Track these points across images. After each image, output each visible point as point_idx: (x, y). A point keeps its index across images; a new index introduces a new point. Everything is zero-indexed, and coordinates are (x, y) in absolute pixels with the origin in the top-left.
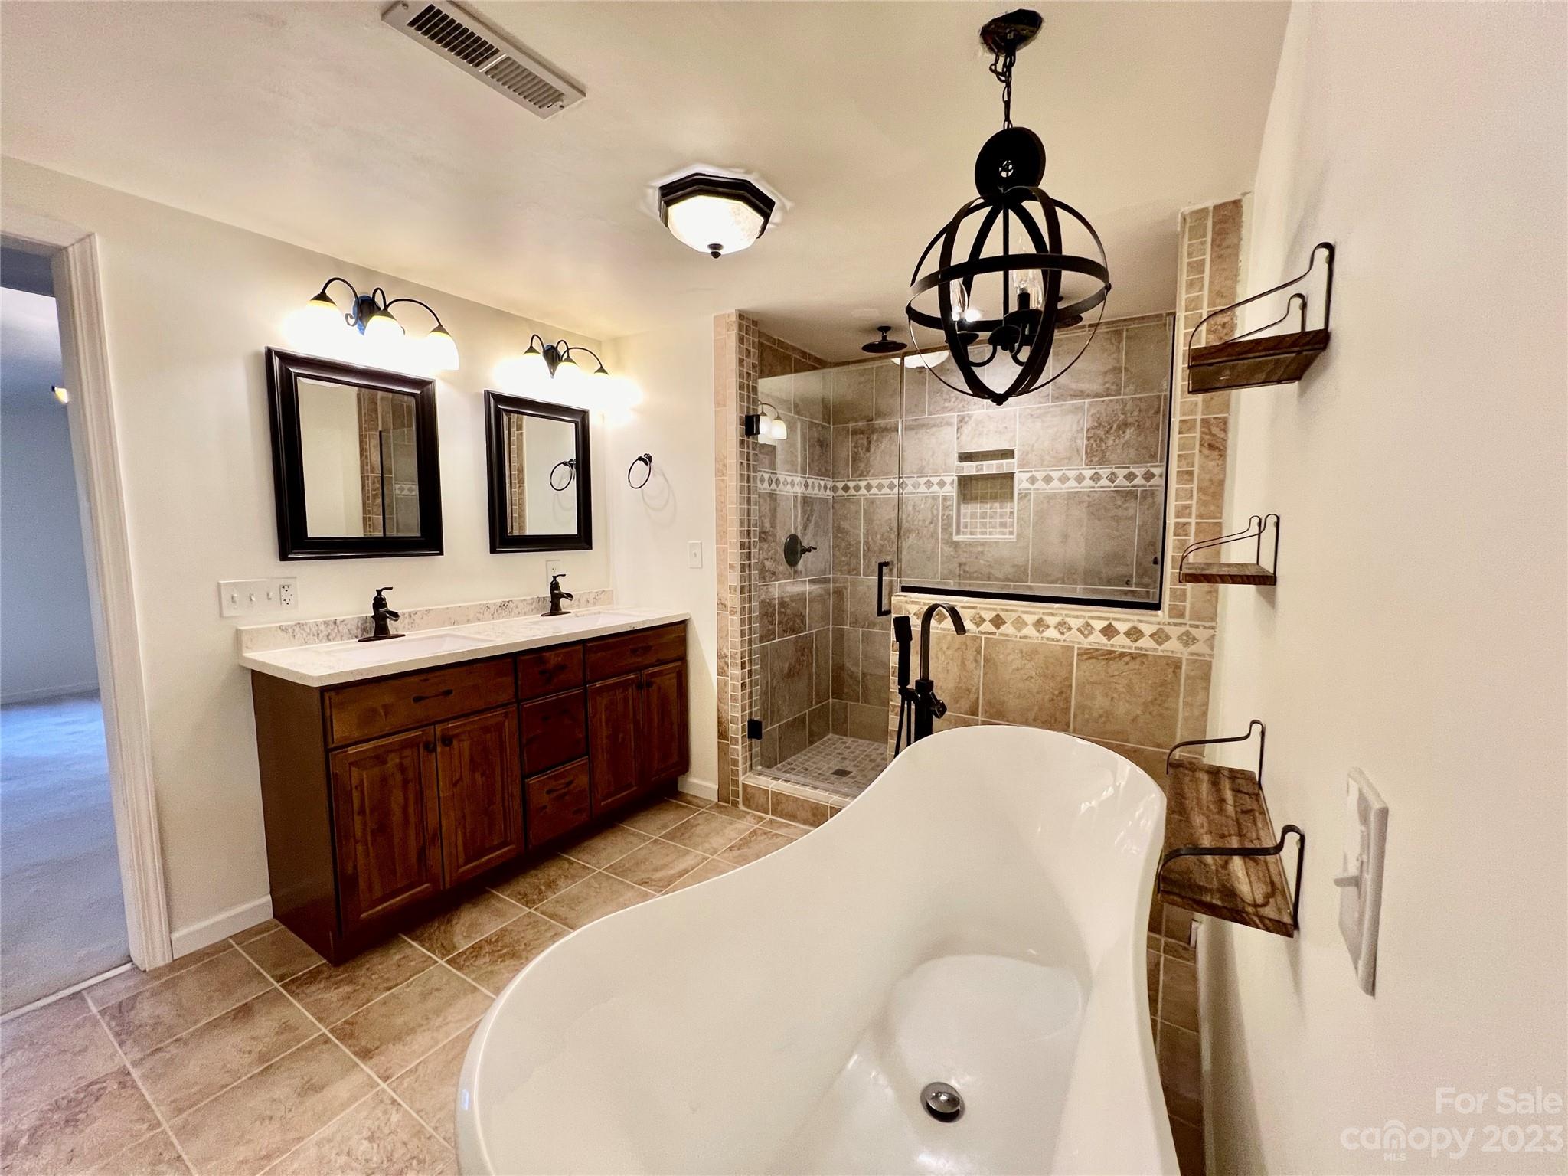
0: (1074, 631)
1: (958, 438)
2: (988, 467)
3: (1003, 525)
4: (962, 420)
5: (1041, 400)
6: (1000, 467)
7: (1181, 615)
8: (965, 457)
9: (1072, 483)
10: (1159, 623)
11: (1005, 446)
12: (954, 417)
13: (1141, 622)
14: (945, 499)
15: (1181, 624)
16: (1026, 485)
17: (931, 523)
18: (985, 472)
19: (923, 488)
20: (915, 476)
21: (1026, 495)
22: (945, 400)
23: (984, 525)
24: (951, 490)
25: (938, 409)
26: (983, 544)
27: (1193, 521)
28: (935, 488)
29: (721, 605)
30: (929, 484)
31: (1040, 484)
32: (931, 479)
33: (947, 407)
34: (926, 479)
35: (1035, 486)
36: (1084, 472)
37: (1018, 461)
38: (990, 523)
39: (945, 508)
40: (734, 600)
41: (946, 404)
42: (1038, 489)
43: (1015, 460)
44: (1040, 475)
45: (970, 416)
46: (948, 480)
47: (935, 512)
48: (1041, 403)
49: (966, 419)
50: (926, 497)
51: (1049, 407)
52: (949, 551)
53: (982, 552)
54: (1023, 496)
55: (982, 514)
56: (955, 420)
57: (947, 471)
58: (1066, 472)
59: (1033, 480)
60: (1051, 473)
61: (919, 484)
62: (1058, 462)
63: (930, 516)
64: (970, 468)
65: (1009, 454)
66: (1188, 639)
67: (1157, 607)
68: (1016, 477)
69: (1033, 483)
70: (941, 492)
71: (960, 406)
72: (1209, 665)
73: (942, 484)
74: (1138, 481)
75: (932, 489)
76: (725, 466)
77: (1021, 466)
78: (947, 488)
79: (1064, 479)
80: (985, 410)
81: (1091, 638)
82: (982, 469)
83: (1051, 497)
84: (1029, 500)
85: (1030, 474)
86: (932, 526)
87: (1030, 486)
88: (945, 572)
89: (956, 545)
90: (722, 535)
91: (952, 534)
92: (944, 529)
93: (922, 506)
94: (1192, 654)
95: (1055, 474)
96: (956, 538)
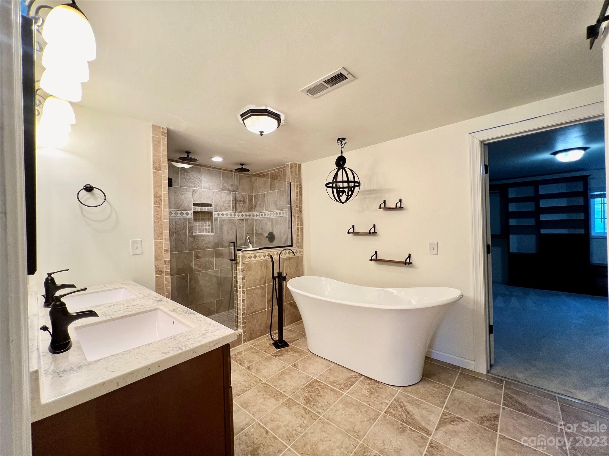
0: (284, 254)
1: (193, 197)
2: (205, 209)
3: (206, 229)
4: (194, 191)
5: (220, 189)
6: (208, 209)
7: (299, 247)
8: (195, 205)
9: (229, 216)
10: (296, 249)
11: (209, 203)
12: (192, 189)
13: (294, 249)
14: (189, 220)
15: (299, 249)
16: (216, 216)
17: (183, 229)
18: (203, 211)
19: (179, 215)
20: (176, 210)
21: (217, 219)
22: (187, 182)
23: (199, 229)
24: (191, 216)
25: (184, 185)
26: (204, 236)
27: (299, 227)
28: (185, 215)
29: (159, 271)
30: (182, 214)
31: (220, 216)
32: (183, 211)
33: (188, 185)
34: (181, 211)
35: (219, 217)
36: (232, 213)
37: (214, 207)
38: (202, 229)
39: (189, 223)
40: (166, 268)
41: (188, 184)
42: (220, 218)
43: (213, 207)
44: (220, 213)
45: (197, 190)
46: (190, 212)
47: (185, 225)
48: (219, 190)
49: (196, 191)
50: (181, 219)
51: (222, 192)
52: (192, 240)
53: (203, 239)
54: (216, 220)
55: (198, 225)
56: (192, 191)
57: (190, 209)
58: (228, 213)
59: (218, 214)
60: (224, 213)
61: (178, 214)
62: (226, 209)
63: (183, 226)
64: (198, 209)
65: (211, 205)
66: (300, 252)
67: (292, 246)
68: (214, 213)
69: (219, 216)
70: (187, 217)
71: (193, 186)
72: (303, 256)
73: (187, 214)
74: (244, 217)
75: (183, 216)
76: (161, 200)
77: (215, 210)
78: (190, 215)
79: (227, 215)
80: (202, 189)
81: (287, 255)
82: (202, 209)
83: (224, 220)
84: (218, 221)
85: (218, 213)
86: (184, 230)
87: (217, 216)
88: (190, 248)
89: (194, 237)
90: (158, 235)
91: (192, 233)
92: (189, 232)
93: (180, 222)
94: (301, 255)
95: (225, 213)
96: (194, 234)
